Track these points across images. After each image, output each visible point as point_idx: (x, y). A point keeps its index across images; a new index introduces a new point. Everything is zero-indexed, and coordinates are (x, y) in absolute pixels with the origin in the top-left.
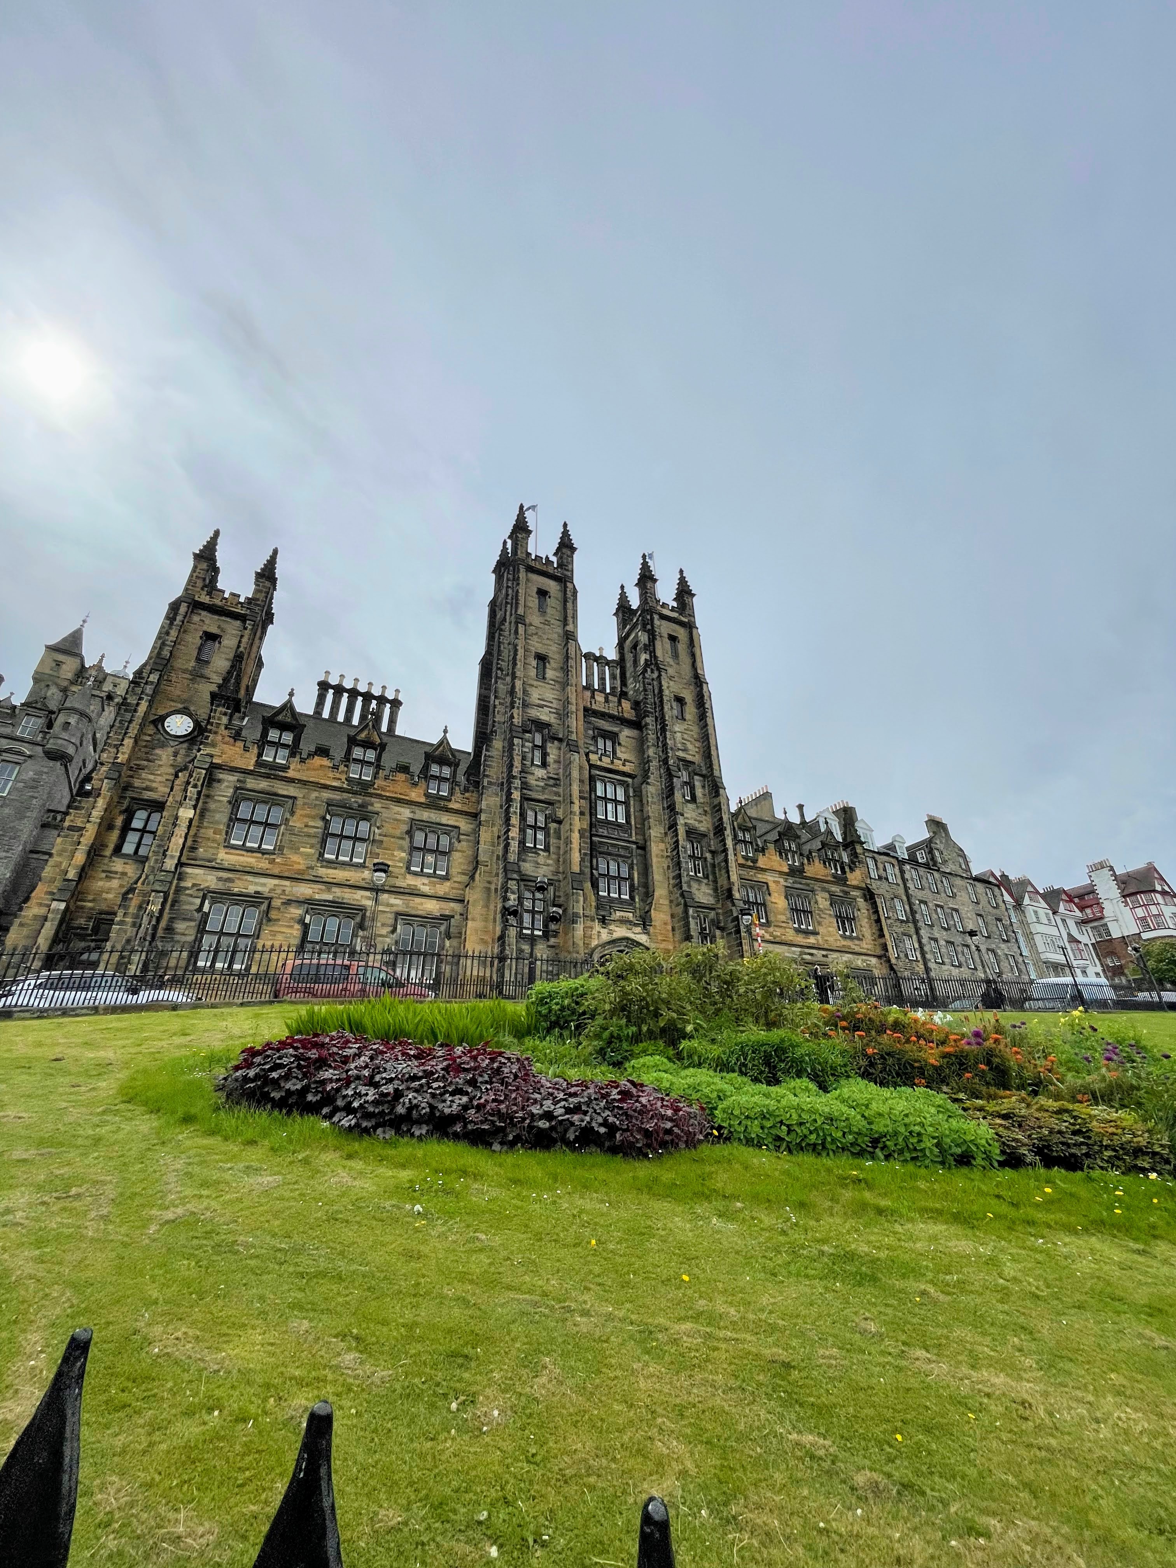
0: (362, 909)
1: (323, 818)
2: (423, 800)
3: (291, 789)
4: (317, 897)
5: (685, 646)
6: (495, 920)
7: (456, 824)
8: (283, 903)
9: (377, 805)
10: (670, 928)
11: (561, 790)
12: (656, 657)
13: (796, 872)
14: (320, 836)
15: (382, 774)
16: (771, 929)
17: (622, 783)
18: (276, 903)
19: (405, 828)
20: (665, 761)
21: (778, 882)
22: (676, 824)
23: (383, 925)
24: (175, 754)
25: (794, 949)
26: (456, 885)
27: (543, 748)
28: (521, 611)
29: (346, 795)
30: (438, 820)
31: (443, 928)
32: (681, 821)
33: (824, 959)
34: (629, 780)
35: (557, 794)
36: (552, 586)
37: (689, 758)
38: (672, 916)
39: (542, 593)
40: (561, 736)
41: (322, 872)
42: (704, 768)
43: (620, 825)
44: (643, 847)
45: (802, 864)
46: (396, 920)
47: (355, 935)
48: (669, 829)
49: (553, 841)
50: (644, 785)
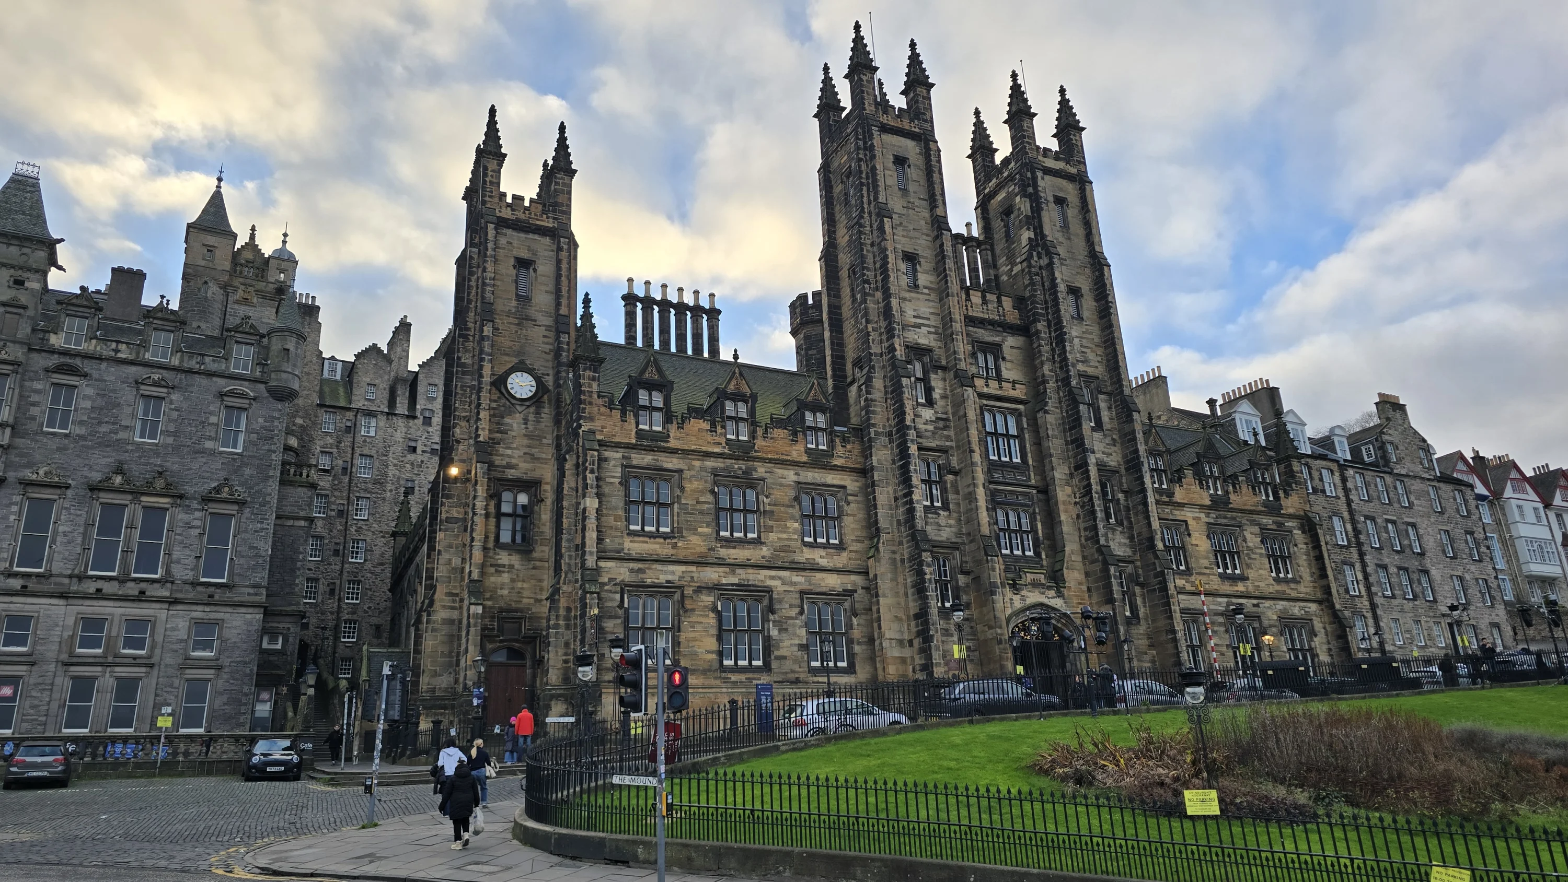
0: (769, 591)
1: (712, 492)
2: (805, 458)
3: (675, 460)
4: (724, 581)
5: (1076, 211)
6: (906, 595)
7: (842, 483)
8: (694, 591)
9: (761, 470)
10: (1084, 588)
11: (952, 433)
12: (1043, 236)
13: (1219, 504)
14: (713, 511)
15: (760, 431)
16: (1193, 578)
17: (1013, 412)
18: (688, 591)
19: (792, 493)
20: (1066, 381)
21: (1199, 518)
22: (1086, 464)
23: (791, 606)
24: (526, 421)
25: (1219, 599)
26: (853, 555)
27: (925, 380)
28: (882, 199)
29: (729, 462)
30: (823, 481)
31: (847, 605)
32: (1092, 459)
33: (1255, 609)
34: (1021, 407)
35: (948, 438)
36: (910, 148)
37: (1090, 371)
38: (1087, 574)
39: (900, 161)
40: (944, 363)
41: (723, 552)
42: (1108, 384)
43: (1015, 467)
44: (1046, 490)
45: (1227, 493)
46: (802, 600)
47: (765, 620)
48: (1077, 468)
49: (951, 497)
50: (1040, 415)
